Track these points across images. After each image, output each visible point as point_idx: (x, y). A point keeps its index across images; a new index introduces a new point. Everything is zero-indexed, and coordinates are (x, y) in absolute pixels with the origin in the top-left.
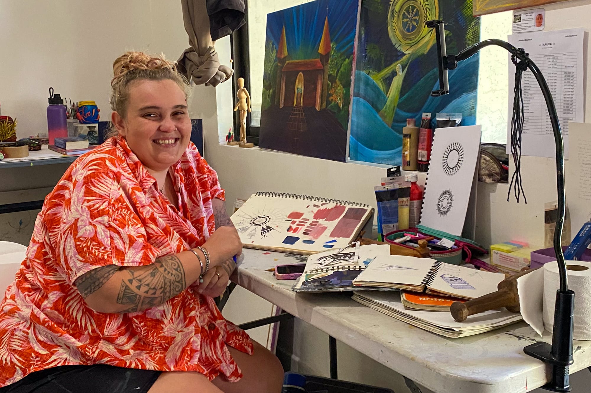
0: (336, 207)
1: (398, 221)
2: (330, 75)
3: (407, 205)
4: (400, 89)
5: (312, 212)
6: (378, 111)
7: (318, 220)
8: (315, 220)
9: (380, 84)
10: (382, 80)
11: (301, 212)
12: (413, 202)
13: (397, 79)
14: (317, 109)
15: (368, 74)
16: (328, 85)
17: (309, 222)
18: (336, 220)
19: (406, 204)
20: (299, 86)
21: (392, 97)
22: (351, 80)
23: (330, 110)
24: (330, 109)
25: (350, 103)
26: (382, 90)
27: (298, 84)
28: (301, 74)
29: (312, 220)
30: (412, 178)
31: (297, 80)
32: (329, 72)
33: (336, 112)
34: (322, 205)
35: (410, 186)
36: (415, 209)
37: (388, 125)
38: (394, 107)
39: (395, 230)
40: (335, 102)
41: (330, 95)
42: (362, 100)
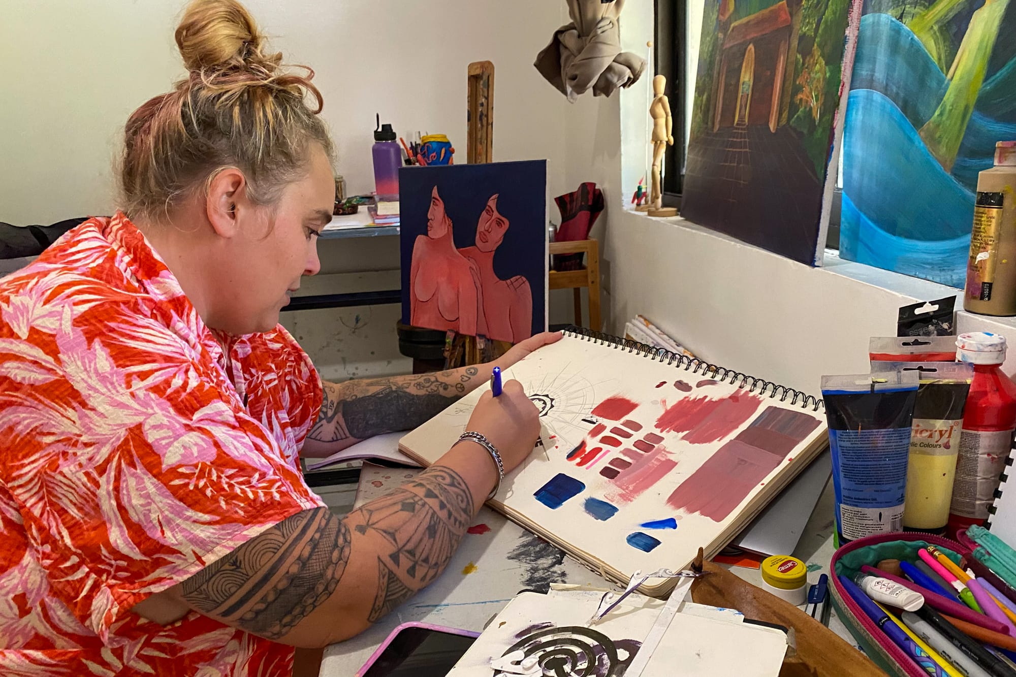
0: (734, 398)
1: (901, 500)
2: (802, 38)
3: (947, 446)
4: (989, 50)
5: (664, 402)
6: (918, 122)
7: (663, 435)
8: (657, 432)
9: (932, 43)
10: (936, 28)
11: (634, 400)
12: (977, 436)
13: (985, 15)
14: (772, 129)
15: (901, 18)
16: (797, 61)
17: (639, 436)
18: (716, 441)
19: (944, 440)
20: (747, 77)
21: (961, 78)
22: (844, 41)
23: (795, 130)
24: (793, 125)
25: (837, 105)
26: (935, 59)
27: (745, 72)
28: (751, 49)
29: (649, 427)
30: (980, 351)
31: (744, 65)
32: (801, 28)
33: (805, 131)
34: (699, 385)
35: (969, 381)
36: (982, 457)
37: (944, 165)
38: (967, 107)
39: (887, 529)
40: (805, 108)
41: (798, 89)
42: (877, 96)
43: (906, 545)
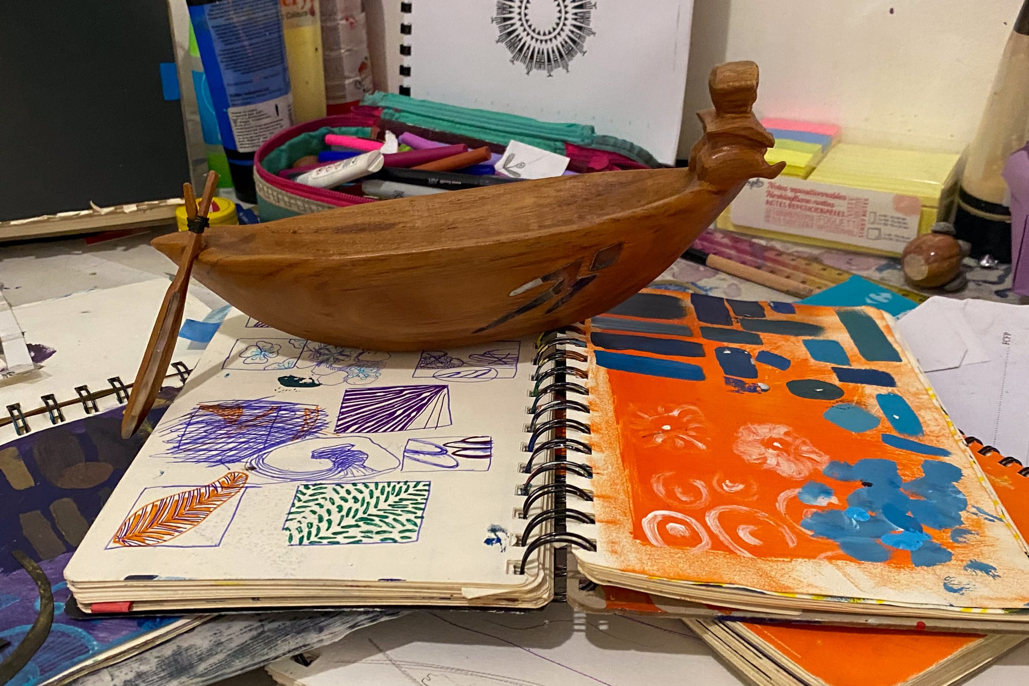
1: (288, 87)
3: (312, 13)
19: (309, 5)
36: (342, 24)
39: (286, 125)
43: (311, 136)
